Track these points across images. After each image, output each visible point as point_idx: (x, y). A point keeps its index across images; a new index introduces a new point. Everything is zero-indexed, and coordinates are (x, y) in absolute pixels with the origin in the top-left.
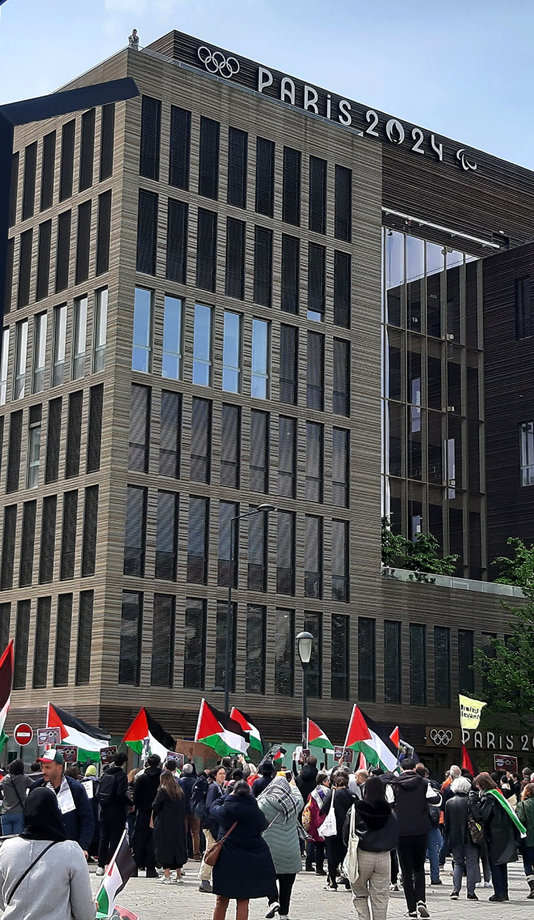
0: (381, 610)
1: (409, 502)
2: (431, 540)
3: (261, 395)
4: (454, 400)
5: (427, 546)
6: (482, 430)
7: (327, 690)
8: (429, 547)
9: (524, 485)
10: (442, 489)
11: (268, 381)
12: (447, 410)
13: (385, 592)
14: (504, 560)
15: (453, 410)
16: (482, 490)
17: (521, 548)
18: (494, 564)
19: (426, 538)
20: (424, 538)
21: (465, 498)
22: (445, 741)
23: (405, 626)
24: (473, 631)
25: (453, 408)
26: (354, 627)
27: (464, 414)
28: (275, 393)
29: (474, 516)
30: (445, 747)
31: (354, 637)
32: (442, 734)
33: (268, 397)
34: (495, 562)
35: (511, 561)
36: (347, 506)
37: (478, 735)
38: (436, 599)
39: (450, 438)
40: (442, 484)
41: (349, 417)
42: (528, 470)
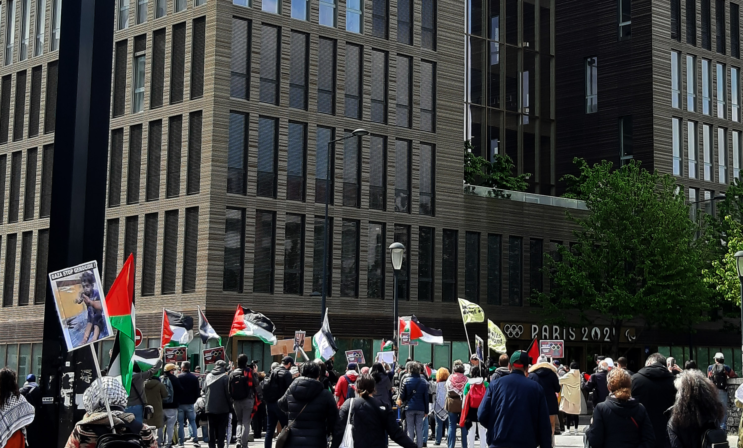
0: (462, 222)
1: (489, 127)
2: (507, 161)
3: (356, 30)
4: (528, 36)
5: (504, 166)
6: (553, 64)
7: (414, 292)
8: (506, 167)
9: (588, 112)
10: (518, 116)
11: (361, 17)
12: (522, 45)
13: (465, 207)
14: (571, 177)
15: (528, 46)
16: (552, 117)
17: (585, 167)
18: (562, 180)
19: (503, 159)
20: (502, 159)
21: (537, 123)
22: (517, 334)
23: (484, 236)
24: (543, 239)
25: (528, 43)
26: (439, 237)
27: (537, 49)
28: (368, 27)
29: (545, 140)
30: (517, 340)
31: (439, 246)
32: (514, 328)
33: (361, 31)
34: (562, 179)
35: (577, 179)
36: (434, 130)
37: (546, 329)
38: (510, 212)
39: (525, 70)
40: (517, 111)
41: (435, 51)
42: (592, 99)
